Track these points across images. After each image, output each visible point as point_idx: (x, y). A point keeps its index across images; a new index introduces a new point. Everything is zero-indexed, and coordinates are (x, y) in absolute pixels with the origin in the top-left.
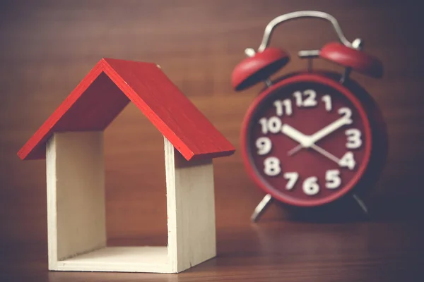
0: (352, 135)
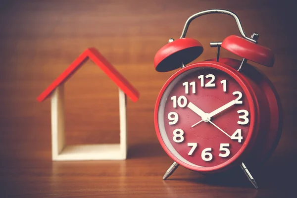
0: (243, 114)
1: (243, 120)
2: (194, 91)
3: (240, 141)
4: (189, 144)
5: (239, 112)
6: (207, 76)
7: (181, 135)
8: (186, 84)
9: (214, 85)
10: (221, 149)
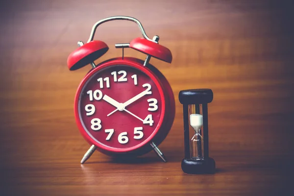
0: (152, 102)
1: (153, 107)
2: (108, 86)
3: (151, 125)
4: (106, 131)
5: (149, 100)
6: (119, 73)
7: (99, 124)
8: (100, 80)
9: (126, 80)
10: (135, 132)
